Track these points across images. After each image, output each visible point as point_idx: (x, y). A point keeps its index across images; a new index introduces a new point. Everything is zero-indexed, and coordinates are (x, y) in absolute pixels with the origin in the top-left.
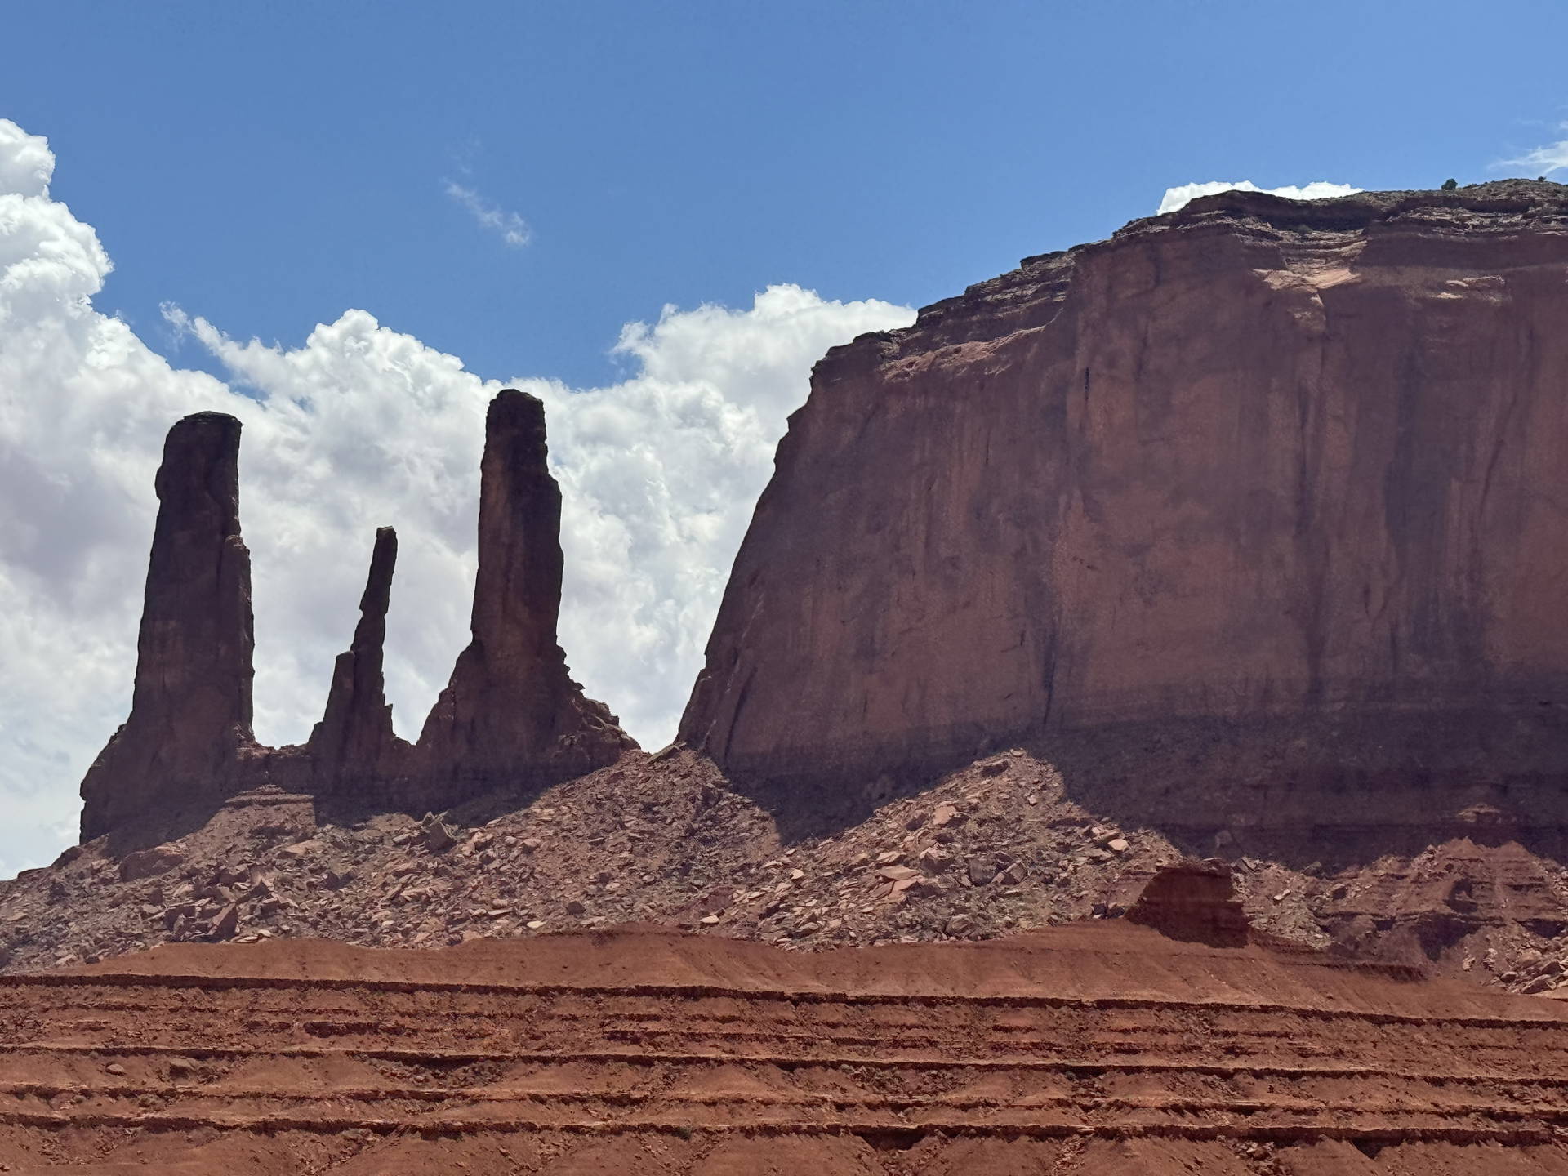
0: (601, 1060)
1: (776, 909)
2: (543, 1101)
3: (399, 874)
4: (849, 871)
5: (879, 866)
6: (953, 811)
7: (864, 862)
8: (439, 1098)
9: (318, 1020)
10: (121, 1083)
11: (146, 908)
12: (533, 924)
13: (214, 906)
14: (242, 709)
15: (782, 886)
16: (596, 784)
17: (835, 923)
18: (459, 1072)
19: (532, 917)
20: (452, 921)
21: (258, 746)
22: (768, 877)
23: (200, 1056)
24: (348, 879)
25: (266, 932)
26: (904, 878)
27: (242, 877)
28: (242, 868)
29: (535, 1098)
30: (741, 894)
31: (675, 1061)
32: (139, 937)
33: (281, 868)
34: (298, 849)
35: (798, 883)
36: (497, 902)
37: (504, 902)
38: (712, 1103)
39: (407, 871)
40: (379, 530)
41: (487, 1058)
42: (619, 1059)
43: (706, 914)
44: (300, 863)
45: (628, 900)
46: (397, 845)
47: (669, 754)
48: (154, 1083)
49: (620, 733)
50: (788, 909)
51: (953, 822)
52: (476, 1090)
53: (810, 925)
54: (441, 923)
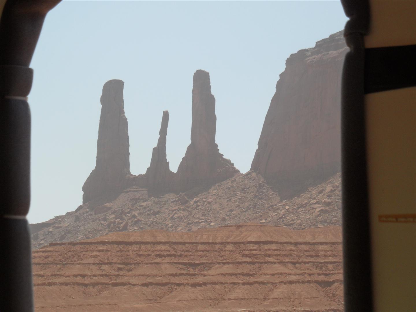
0: (240, 263)
1: (281, 218)
2: (225, 275)
3: (173, 211)
4: (302, 206)
5: (311, 204)
6: (331, 188)
7: (306, 203)
8: (194, 275)
9: (158, 253)
10: (104, 273)
11: (102, 222)
12: (212, 224)
13: (121, 221)
14: (127, 164)
15: (283, 211)
16: (228, 183)
17: (299, 221)
18: (199, 267)
19: (211, 222)
20: (189, 224)
21: (132, 175)
22: (279, 209)
23: (126, 264)
24: (158, 212)
25: (136, 228)
26: (318, 208)
27: (129, 213)
28: (128, 210)
29: (222, 274)
30: (271, 213)
31: (261, 263)
32: (100, 230)
33: (140, 210)
34: (144, 204)
35: (288, 210)
36: (201, 218)
37: (203, 218)
38: (273, 275)
39: (175, 210)
40: (164, 112)
41: (207, 263)
42: (245, 262)
43: (261, 220)
44: (145, 208)
45: (239, 216)
46: (172, 202)
47: (248, 174)
48: (113, 272)
49: (235, 168)
50: (285, 218)
51: (332, 191)
52: (205, 272)
53: (292, 222)
54: (185, 224)
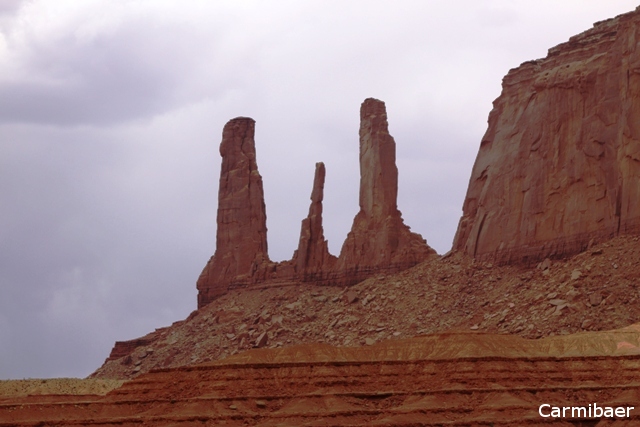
0: (448, 393)
1: (503, 321)
2: (425, 413)
3: (336, 315)
4: (534, 303)
5: (549, 300)
6: (580, 273)
7: (541, 298)
8: (377, 413)
9: (319, 380)
10: (236, 414)
11: (228, 335)
12: (396, 334)
13: (257, 333)
14: (263, 246)
15: (506, 311)
16: (419, 270)
17: (531, 326)
18: (384, 401)
19: (395, 330)
20: (361, 334)
21: (271, 262)
22: (498, 308)
23: (269, 399)
24: (314, 318)
25: (280, 343)
26: (560, 304)
27: (269, 320)
28: (268, 316)
29: (421, 411)
30: (487, 316)
31: (482, 392)
32: (226, 348)
33: (285, 315)
34: (291, 306)
35: (513, 309)
36: (379, 324)
37: (382, 324)
38: (501, 410)
39: (339, 313)
40: (317, 164)
41: (396, 394)
42: (457, 391)
43: (472, 325)
44: (293, 312)
45: (437, 321)
46: (334, 302)
47: (450, 255)
48: (250, 413)
49: (428, 247)
50: (508, 321)
51: (581, 278)
52: (394, 409)
53: (520, 328)
54: (356, 335)
